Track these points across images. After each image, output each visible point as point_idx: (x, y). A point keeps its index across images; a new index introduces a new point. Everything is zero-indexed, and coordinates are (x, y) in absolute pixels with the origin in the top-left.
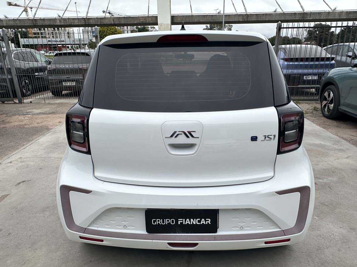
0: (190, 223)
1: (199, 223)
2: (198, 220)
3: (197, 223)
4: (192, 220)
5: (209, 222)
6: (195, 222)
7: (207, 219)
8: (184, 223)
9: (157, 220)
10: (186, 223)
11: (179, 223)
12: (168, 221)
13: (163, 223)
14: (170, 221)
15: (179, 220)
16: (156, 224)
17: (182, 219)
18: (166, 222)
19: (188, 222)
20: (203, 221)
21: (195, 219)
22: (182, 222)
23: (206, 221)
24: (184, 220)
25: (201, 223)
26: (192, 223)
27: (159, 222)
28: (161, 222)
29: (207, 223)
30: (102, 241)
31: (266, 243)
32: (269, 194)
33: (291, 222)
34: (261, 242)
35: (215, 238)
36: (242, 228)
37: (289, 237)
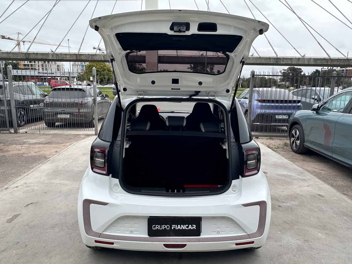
0: (180, 229)
1: (187, 229)
2: (187, 226)
3: (186, 228)
4: (182, 226)
5: (195, 227)
6: (184, 227)
7: (193, 225)
8: (176, 229)
9: (156, 226)
10: (178, 229)
11: (173, 229)
12: (164, 226)
13: (161, 228)
14: (166, 227)
15: (173, 225)
16: (155, 229)
17: (175, 225)
18: (163, 227)
19: (179, 227)
20: (190, 227)
21: (184, 225)
22: (175, 227)
23: (192, 226)
24: (176, 226)
25: (189, 229)
26: (182, 229)
27: (158, 228)
28: (159, 228)
29: (193, 228)
30: (112, 243)
31: (237, 244)
32: (237, 206)
33: (254, 228)
34: (233, 243)
35: (199, 240)
36: (218, 233)
37: (253, 240)
